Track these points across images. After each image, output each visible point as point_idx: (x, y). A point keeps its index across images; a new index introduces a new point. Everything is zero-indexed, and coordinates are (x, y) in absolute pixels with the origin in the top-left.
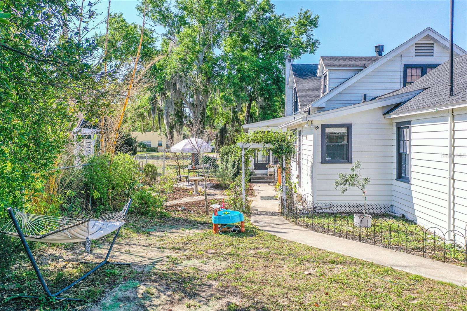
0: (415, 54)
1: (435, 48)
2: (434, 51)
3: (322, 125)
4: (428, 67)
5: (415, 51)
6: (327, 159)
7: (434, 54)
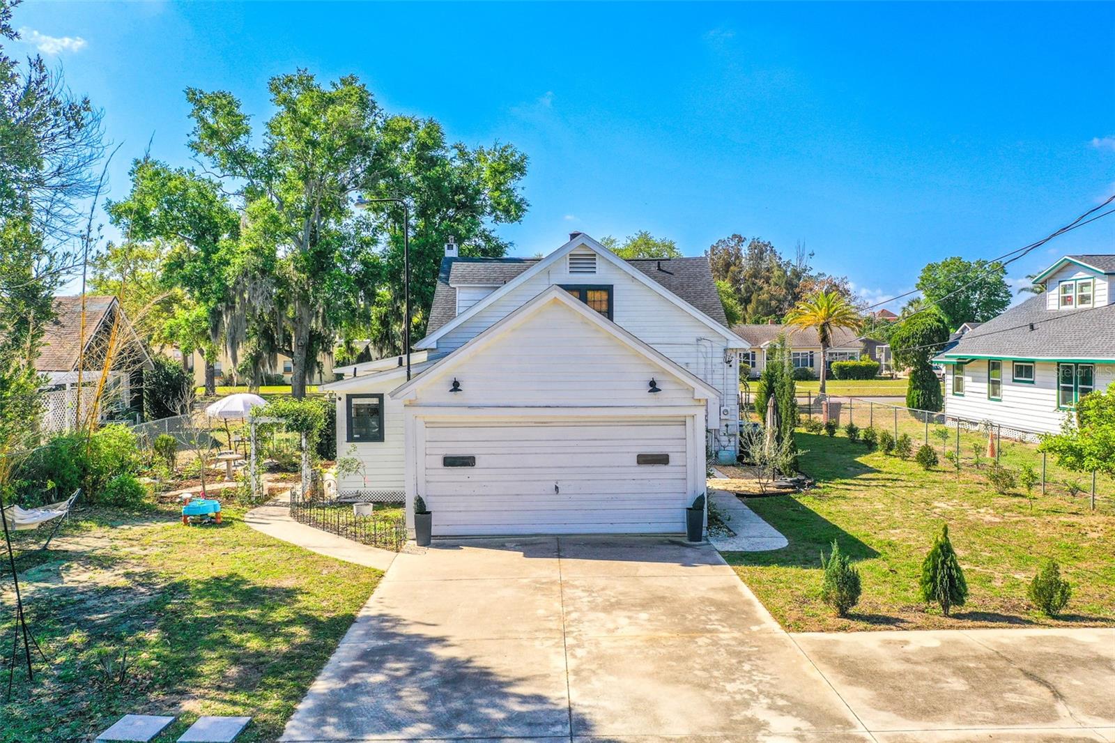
0: (568, 270)
1: (597, 261)
2: (597, 266)
3: (347, 395)
4: (590, 290)
5: (568, 266)
6: (355, 436)
7: (597, 270)
